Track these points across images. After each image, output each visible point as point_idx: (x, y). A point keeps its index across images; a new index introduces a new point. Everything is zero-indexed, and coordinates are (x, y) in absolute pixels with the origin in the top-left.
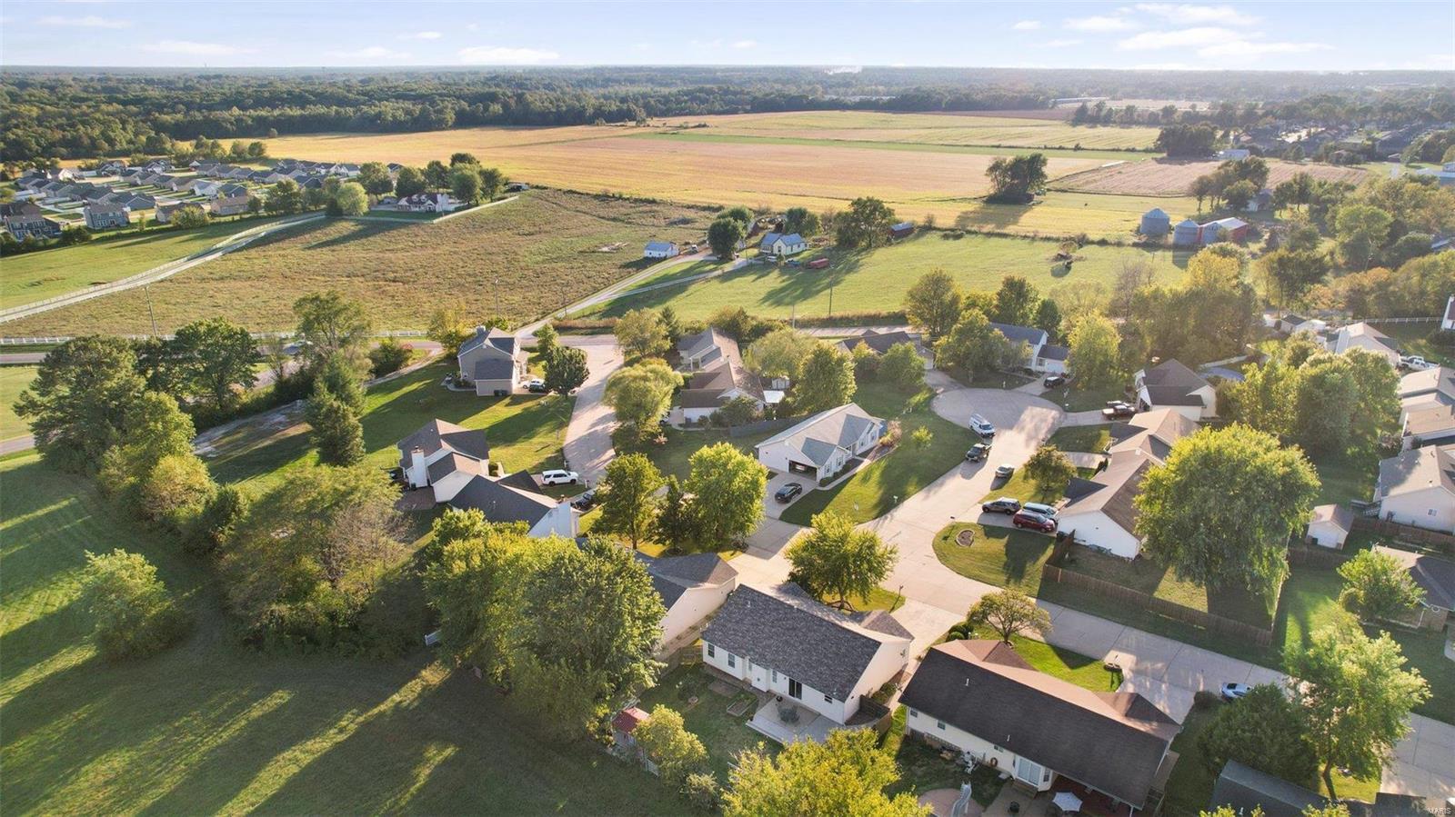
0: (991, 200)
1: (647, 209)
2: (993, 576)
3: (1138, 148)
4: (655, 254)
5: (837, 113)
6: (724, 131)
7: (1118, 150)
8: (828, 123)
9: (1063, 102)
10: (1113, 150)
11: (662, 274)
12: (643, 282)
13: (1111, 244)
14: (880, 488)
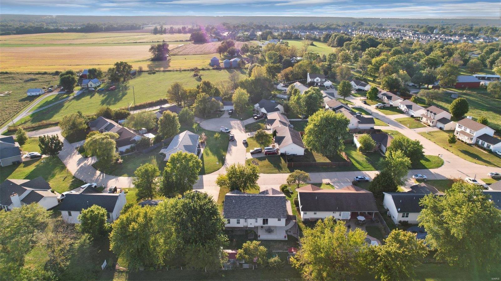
0: (153, 60)
1: (7, 76)
2: (274, 171)
3: (183, 40)
4: (34, 94)
5: (60, 34)
6: (12, 42)
7: (177, 41)
8: (60, 38)
9: (145, 27)
10: (176, 41)
11: (45, 101)
12: (39, 106)
13: (206, 70)
14: (215, 156)
